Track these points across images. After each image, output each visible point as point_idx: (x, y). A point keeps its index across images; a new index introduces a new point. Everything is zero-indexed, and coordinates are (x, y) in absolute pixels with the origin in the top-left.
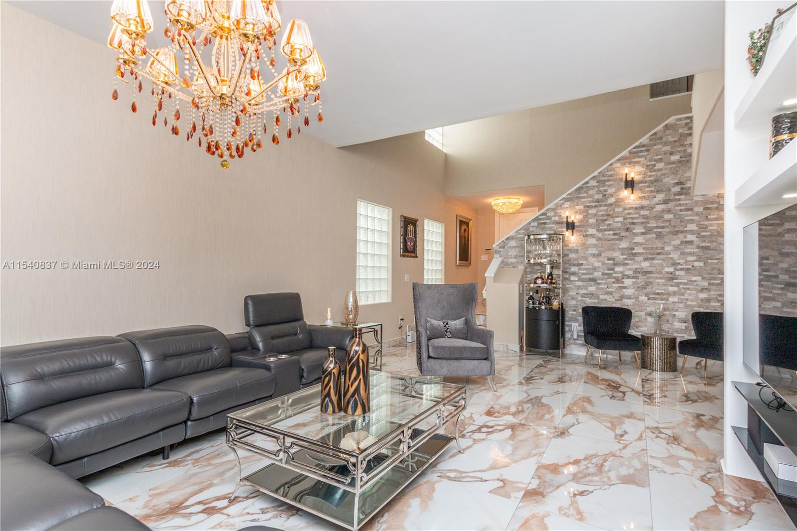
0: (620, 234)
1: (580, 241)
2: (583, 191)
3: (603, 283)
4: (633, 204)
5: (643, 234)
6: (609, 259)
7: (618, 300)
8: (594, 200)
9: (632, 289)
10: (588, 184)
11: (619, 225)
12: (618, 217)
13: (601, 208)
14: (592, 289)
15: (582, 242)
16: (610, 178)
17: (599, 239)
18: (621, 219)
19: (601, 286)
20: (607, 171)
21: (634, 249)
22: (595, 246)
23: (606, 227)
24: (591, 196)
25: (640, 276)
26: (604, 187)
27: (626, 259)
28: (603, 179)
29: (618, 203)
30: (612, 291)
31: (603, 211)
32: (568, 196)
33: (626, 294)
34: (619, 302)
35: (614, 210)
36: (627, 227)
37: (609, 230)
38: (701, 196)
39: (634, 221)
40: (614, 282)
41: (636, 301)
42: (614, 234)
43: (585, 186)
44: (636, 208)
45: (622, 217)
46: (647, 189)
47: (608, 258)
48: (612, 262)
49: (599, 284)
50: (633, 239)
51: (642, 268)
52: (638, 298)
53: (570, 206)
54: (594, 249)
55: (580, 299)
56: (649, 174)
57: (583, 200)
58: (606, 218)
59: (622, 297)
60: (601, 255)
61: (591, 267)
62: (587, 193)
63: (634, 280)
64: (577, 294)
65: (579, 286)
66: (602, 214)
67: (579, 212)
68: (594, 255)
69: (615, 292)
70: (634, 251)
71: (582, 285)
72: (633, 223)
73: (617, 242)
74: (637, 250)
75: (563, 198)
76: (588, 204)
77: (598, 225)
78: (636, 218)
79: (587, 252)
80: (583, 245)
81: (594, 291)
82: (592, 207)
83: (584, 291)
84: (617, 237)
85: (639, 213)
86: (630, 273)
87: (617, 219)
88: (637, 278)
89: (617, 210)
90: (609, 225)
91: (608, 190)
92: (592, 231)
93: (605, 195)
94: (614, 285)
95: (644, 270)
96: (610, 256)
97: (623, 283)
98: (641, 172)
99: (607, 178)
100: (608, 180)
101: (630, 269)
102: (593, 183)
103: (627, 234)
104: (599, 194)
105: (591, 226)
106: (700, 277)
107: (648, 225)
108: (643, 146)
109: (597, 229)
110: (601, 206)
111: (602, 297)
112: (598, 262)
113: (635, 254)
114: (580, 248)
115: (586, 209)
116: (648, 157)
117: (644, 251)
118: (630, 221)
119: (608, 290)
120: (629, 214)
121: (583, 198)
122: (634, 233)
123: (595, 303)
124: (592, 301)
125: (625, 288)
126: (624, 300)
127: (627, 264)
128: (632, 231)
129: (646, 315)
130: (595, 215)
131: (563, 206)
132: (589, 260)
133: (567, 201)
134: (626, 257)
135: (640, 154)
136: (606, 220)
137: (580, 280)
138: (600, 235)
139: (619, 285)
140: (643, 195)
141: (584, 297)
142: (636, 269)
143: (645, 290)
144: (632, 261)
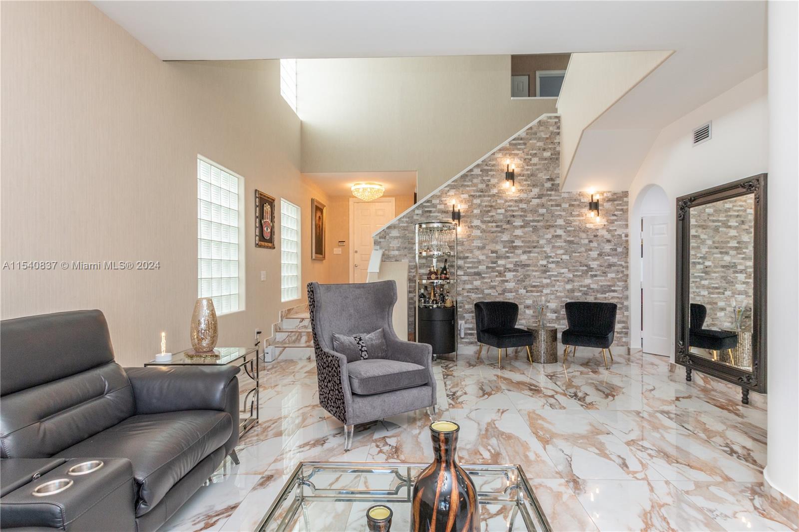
0: (502, 226)
1: (466, 232)
2: (467, 179)
3: (487, 277)
4: (513, 197)
5: (522, 227)
6: (493, 252)
7: (501, 294)
8: (479, 189)
9: (513, 282)
10: (473, 172)
11: (501, 217)
12: (500, 209)
13: (485, 198)
14: (477, 283)
15: (467, 234)
16: (493, 168)
17: (483, 231)
18: (502, 211)
19: (486, 280)
20: (490, 161)
21: (514, 242)
22: (480, 238)
23: (489, 219)
24: (475, 185)
25: (519, 269)
26: (487, 176)
27: (507, 252)
28: (486, 168)
29: (499, 195)
30: (496, 285)
31: (487, 202)
32: (453, 183)
33: (508, 287)
34: (502, 296)
35: (497, 201)
36: (508, 219)
37: (492, 222)
38: (567, 193)
39: (514, 214)
40: (497, 276)
41: (516, 294)
42: (497, 226)
43: (469, 174)
44: (516, 201)
45: (503, 208)
46: (525, 183)
47: (491, 251)
48: (494, 255)
49: (484, 278)
50: (514, 232)
51: (521, 261)
52: (518, 291)
53: (455, 194)
54: (479, 241)
55: (466, 294)
56: (526, 167)
57: (468, 188)
58: (490, 209)
59: (504, 291)
60: (485, 248)
61: (476, 260)
62: (472, 181)
63: (514, 273)
64: (463, 289)
65: (465, 281)
66: (486, 205)
67: (464, 201)
68: (479, 248)
69: (498, 286)
70: (514, 244)
71: (467, 279)
72: (513, 215)
73: (499, 234)
74: (517, 243)
75: (449, 185)
76: (472, 194)
77: (483, 216)
78: (516, 211)
79: (472, 245)
80: (469, 236)
81: (479, 285)
82: (477, 197)
83: (469, 286)
84: (499, 229)
85: (518, 206)
86: (511, 266)
87: (499, 211)
88: (516, 271)
89: (499, 201)
90: (492, 216)
91: (491, 180)
92: (477, 222)
93: (489, 185)
94: (497, 279)
95: (523, 263)
96: (493, 249)
97: (505, 276)
98: (520, 164)
99: (489, 168)
100: (491, 170)
101: (511, 263)
102: (477, 171)
103: (508, 226)
104: (482, 183)
105: (476, 216)
106: (567, 270)
107: (526, 219)
108: (521, 139)
109: (481, 221)
110: (484, 196)
111: (486, 291)
112: (483, 255)
113: (515, 247)
114: (465, 240)
115: (471, 198)
116: (525, 150)
117: (523, 245)
118: (511, 213)
119: (492, 284)
120: (510, 206)
121: (468, 186)
122: (514, 226)
123: (479, 298)
124: (477, 296)
125: (507, 281)
126: (506, 294)
127: (508, 257)
128: (512, 224)
129: (525, 308)
130: (479, 205)
131: (448, 194)
132: (474, 253)
133: (452, 189)
134: (507, 249)
135: (519, 147)
136: (489, 211)
137: (466, 274)
138: (484, 226)
139: (502, 279)
140: (521, 188)
141: (470, 292)
142: (516, 262)
143: (524, 283)
144: (513, 254)
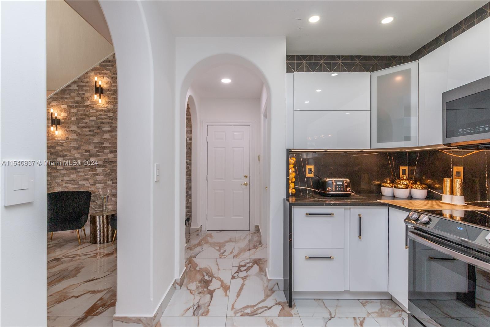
0: (93, 131)
1: (65, 136)
2: (66, 93)
3: (82, 171)
4: (103, 107)
5: (109, 131)
6: (86, 151)
7: (92, 185)
8: (75, 101)
9: (102, 175)
10: (71, 87)
11: (93, 123)
12: (92, 117)
13: (80, 108)
14: (74, 176)
15: (66, 137)
16: (87, 84)
17: (79, 135)
18: (94, 118)
19: (80, 174)
20: (84, 78)
21: (103, 144)
22: (76, 140)
23: (84, 125)
24: (72, 98)
25: (107, 165)
26: (82, 91)
27: (97, 151)
28: (81, 84)
29: (91, 106)
30: (88, 178)
31: (82, 111)
32: (55, 96)
33: (98, 179)
34: (93, 187)
35: (90, 110)
36: (99, 125)
37: (86, 128)
39: (103, 121)
40: (89, 171)
41: (105, 185)
42: (90, 131)
43: (68, 88)
44: (105, 111)
45: (95, 117)
46: (112, 96)
47: (85, 151)
48: (88, 153)
49: (79, 172)
50: (103, 135)
51: (109, 159)
52: (106, 183)
53: (57, 105)
54: (75, 143)
55: (64, 185)
56: (113, 84)
57: (66, 100)
58: (84, 117)
59: (95, 182)
60: (80, 148)
61: (73, 158)
62: (70, 95)
63: (103, 168)
64: (62, 181)
65: (64, 174)
66: (81, 114)
67: (63, 110)
68: (75, 148)
69: (91, 179)
70: (103, 145)
71: (65, 173)
72: (103, 122)
73: (91, 137)
74: (105, 144)
75: (51, 97)
76: (70, 105)
77: (79, 123)
78: (105, 119)
79: (70, 145)
80: (67, 139)
81: (75, 178)
82: (74, 107)
83: (67, 179)
84: (91, 133)
85: (107, 115)
86: (101, 163)
87: (91, 119)
88: (105, 166)
89: (91, 111)
90: (86, 123)
91: (85, 94)
92: (74, 128)
93: (83, 98)
94: (89, 172)
95: (110, 160)
96: (86, 149)
97: (96, 171)
98: (108, 82)
99: (84, 84)
100: (85, 86)
101: (100, 160)
102: (74, 87)
103: (98, 131)
104: (78, 96)
105: (73, 123)
107: (113, 125)
108: (110, 61)
109: (77, 126)
110: (80, 107)
111: (81, 183)
112: (78, 153)
113: (104, 148)
114: (64, 142)
115: (69, 108)
116: (112, 70)
117: (110, 146)
118: (100, 120)
119: (85, 177)
120: (101, 115)
121: (67, 98)
122: (103, 130)
123: (75, 188)
124: (73, 186)
125: (97, 175)
126: (96, 185)
127: (98, 156)
128: (102, 129)
129: (111, 196)
130: (76, 114)
131: (51, 105)
132: (71, 152)
133: (54, 100)
134: (97, 149)
135: (107, 68)
136: (83, 119)
137: (65, 169)
138: (79, 131)
139: (93, 173)
140: (109, 100)
141: (68, 183)
142: (105, 159)
143: (110, 176)
144: (102, 153)
